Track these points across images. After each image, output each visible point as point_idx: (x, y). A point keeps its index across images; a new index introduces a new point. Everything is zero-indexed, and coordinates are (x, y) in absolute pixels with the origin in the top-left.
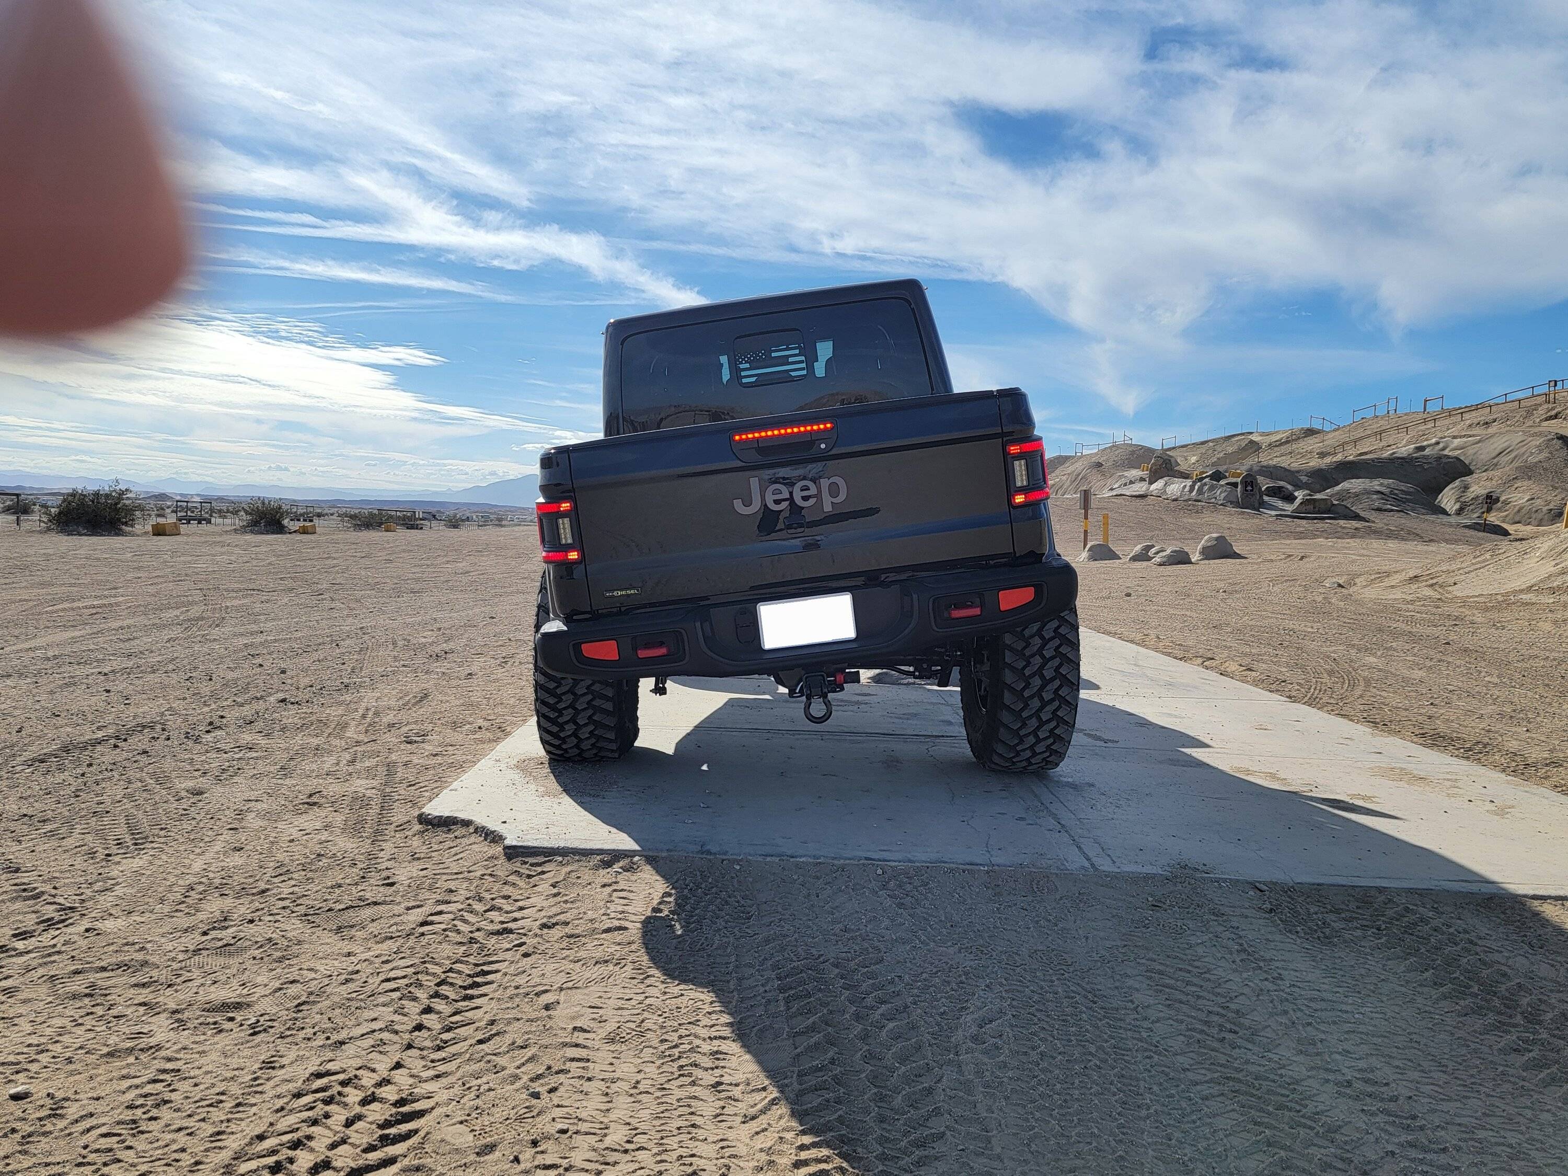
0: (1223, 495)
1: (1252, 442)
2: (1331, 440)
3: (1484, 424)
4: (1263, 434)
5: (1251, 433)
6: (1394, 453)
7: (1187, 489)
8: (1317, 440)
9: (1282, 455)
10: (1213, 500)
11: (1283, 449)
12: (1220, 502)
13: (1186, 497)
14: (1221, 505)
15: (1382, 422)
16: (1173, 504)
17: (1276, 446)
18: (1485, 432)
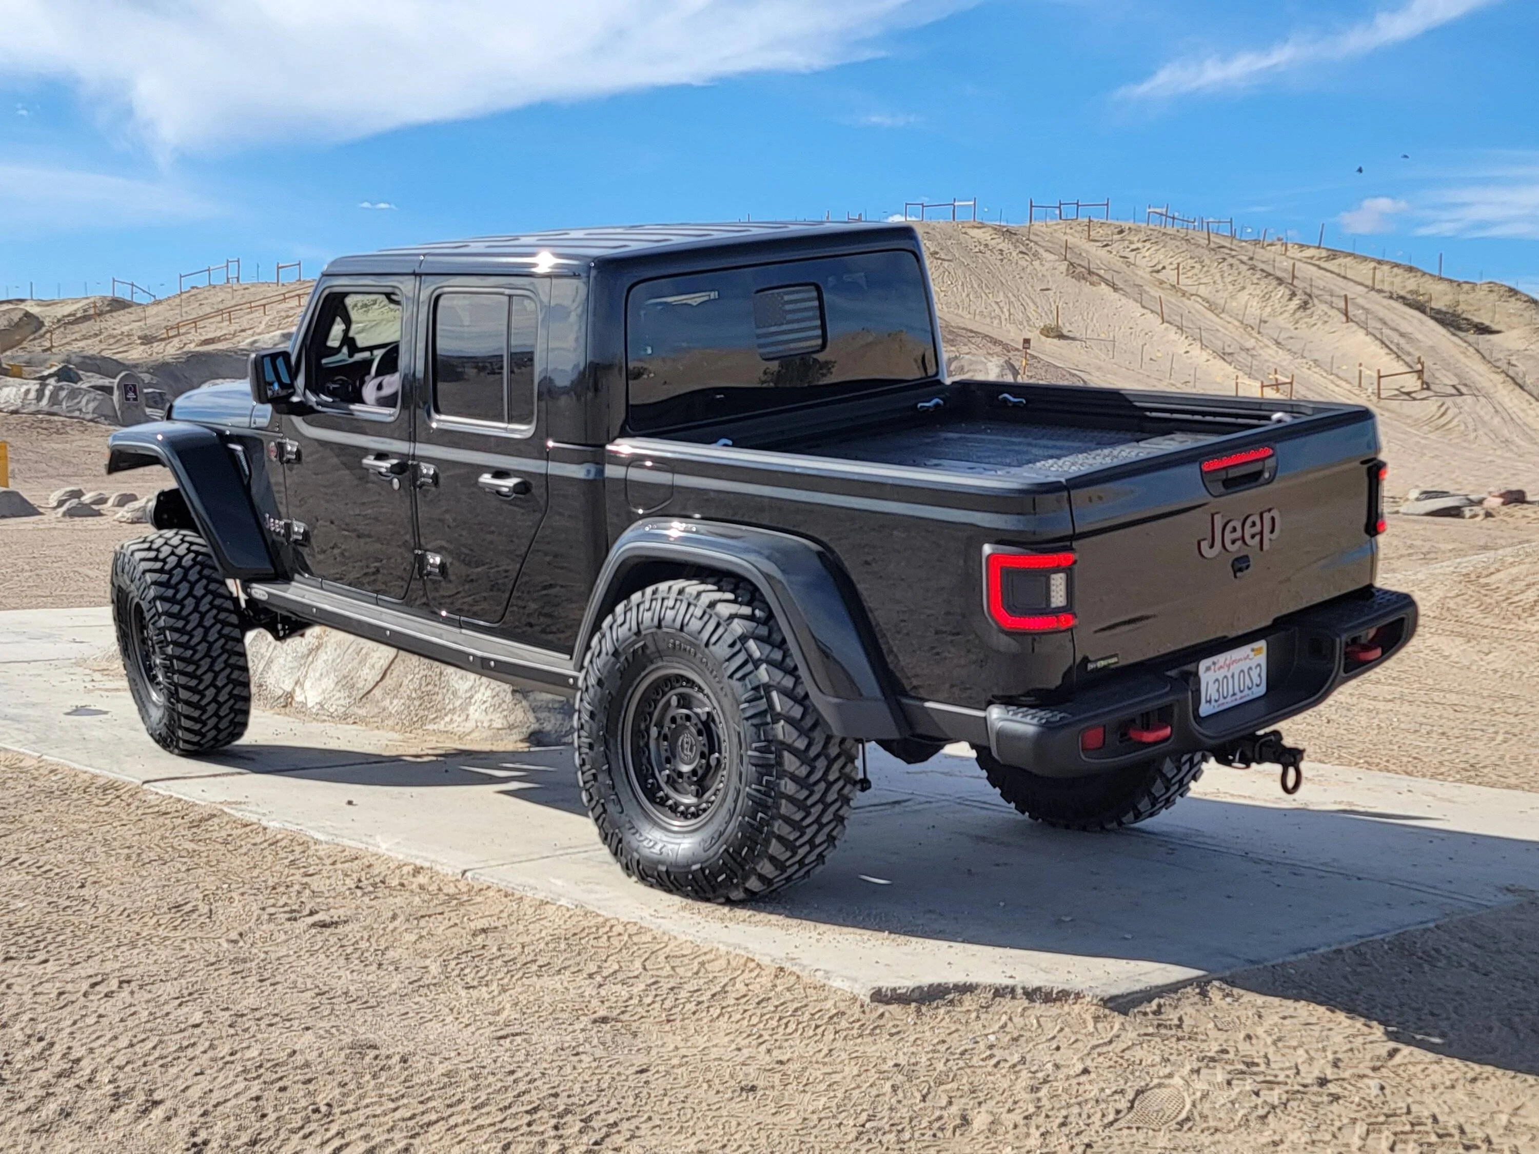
0: (92, 406)
1: (27, 315)
2: (156, 317)
3: (362, 307)
4: (41, 303)
5: (22, 301)
6: (255, 342)
7: (32, 395)
8: (133, 317)
9: (85, 338)
10: (77, 414)
11: (84, 327)
12: (89, 417)
13: (32, 408)
14: (91, 420)
15: (222, 295)
16: (13, 419)
17: (70, 323)
18: (364, 318)
